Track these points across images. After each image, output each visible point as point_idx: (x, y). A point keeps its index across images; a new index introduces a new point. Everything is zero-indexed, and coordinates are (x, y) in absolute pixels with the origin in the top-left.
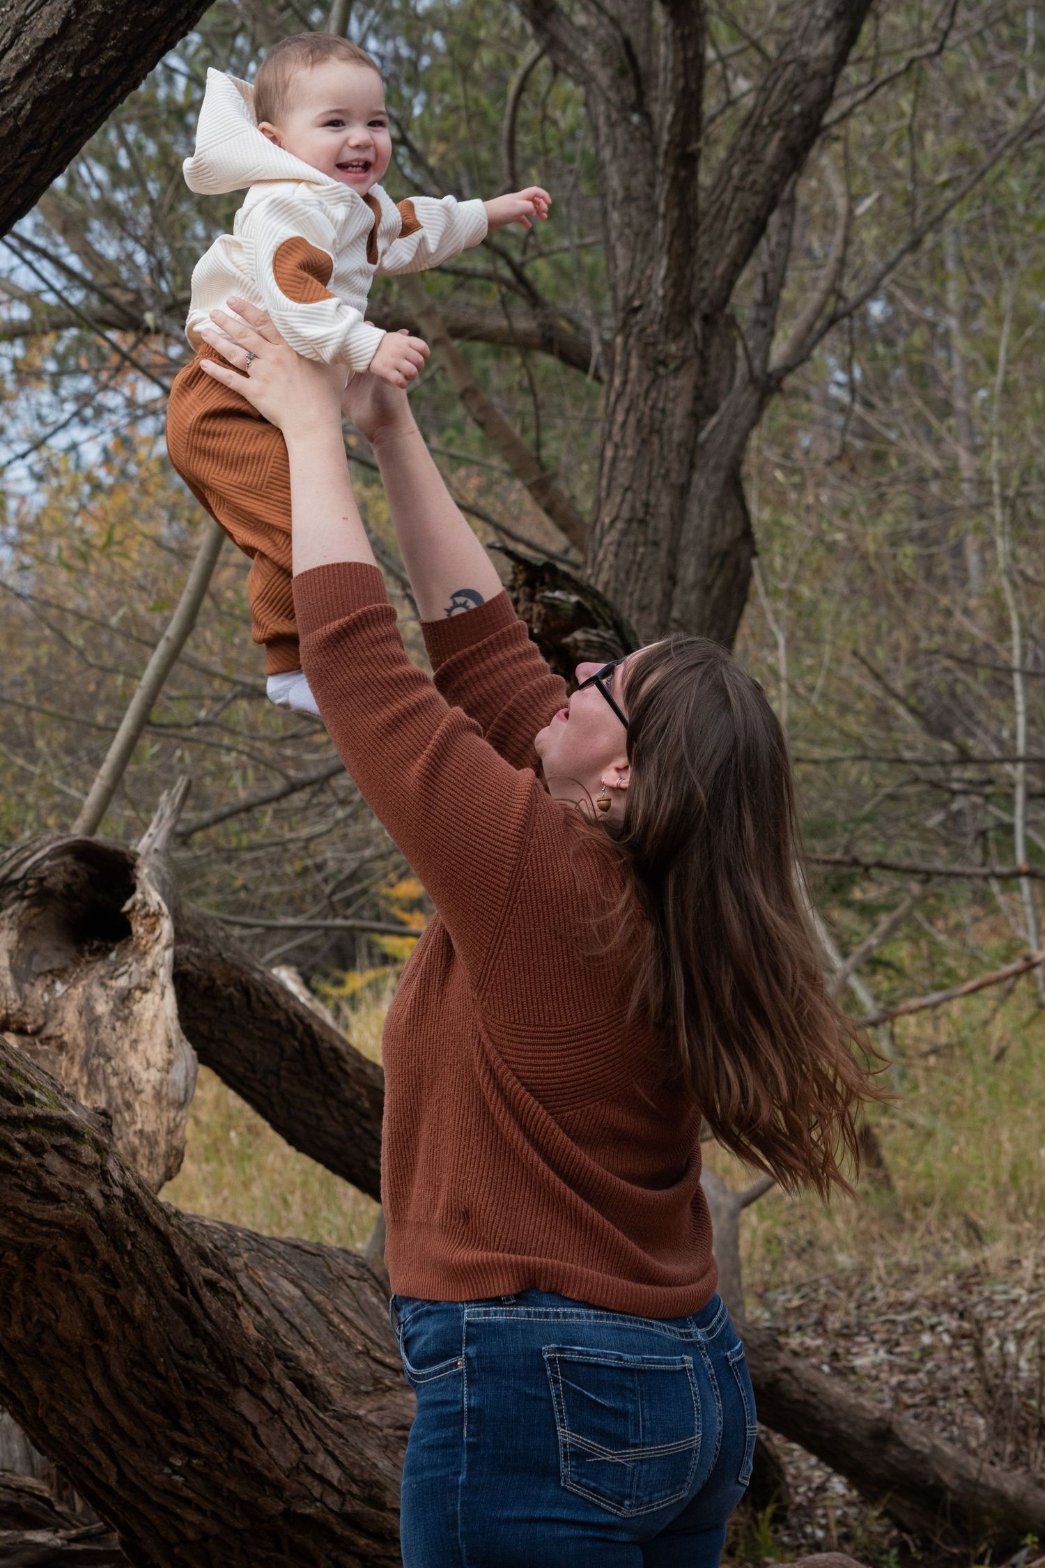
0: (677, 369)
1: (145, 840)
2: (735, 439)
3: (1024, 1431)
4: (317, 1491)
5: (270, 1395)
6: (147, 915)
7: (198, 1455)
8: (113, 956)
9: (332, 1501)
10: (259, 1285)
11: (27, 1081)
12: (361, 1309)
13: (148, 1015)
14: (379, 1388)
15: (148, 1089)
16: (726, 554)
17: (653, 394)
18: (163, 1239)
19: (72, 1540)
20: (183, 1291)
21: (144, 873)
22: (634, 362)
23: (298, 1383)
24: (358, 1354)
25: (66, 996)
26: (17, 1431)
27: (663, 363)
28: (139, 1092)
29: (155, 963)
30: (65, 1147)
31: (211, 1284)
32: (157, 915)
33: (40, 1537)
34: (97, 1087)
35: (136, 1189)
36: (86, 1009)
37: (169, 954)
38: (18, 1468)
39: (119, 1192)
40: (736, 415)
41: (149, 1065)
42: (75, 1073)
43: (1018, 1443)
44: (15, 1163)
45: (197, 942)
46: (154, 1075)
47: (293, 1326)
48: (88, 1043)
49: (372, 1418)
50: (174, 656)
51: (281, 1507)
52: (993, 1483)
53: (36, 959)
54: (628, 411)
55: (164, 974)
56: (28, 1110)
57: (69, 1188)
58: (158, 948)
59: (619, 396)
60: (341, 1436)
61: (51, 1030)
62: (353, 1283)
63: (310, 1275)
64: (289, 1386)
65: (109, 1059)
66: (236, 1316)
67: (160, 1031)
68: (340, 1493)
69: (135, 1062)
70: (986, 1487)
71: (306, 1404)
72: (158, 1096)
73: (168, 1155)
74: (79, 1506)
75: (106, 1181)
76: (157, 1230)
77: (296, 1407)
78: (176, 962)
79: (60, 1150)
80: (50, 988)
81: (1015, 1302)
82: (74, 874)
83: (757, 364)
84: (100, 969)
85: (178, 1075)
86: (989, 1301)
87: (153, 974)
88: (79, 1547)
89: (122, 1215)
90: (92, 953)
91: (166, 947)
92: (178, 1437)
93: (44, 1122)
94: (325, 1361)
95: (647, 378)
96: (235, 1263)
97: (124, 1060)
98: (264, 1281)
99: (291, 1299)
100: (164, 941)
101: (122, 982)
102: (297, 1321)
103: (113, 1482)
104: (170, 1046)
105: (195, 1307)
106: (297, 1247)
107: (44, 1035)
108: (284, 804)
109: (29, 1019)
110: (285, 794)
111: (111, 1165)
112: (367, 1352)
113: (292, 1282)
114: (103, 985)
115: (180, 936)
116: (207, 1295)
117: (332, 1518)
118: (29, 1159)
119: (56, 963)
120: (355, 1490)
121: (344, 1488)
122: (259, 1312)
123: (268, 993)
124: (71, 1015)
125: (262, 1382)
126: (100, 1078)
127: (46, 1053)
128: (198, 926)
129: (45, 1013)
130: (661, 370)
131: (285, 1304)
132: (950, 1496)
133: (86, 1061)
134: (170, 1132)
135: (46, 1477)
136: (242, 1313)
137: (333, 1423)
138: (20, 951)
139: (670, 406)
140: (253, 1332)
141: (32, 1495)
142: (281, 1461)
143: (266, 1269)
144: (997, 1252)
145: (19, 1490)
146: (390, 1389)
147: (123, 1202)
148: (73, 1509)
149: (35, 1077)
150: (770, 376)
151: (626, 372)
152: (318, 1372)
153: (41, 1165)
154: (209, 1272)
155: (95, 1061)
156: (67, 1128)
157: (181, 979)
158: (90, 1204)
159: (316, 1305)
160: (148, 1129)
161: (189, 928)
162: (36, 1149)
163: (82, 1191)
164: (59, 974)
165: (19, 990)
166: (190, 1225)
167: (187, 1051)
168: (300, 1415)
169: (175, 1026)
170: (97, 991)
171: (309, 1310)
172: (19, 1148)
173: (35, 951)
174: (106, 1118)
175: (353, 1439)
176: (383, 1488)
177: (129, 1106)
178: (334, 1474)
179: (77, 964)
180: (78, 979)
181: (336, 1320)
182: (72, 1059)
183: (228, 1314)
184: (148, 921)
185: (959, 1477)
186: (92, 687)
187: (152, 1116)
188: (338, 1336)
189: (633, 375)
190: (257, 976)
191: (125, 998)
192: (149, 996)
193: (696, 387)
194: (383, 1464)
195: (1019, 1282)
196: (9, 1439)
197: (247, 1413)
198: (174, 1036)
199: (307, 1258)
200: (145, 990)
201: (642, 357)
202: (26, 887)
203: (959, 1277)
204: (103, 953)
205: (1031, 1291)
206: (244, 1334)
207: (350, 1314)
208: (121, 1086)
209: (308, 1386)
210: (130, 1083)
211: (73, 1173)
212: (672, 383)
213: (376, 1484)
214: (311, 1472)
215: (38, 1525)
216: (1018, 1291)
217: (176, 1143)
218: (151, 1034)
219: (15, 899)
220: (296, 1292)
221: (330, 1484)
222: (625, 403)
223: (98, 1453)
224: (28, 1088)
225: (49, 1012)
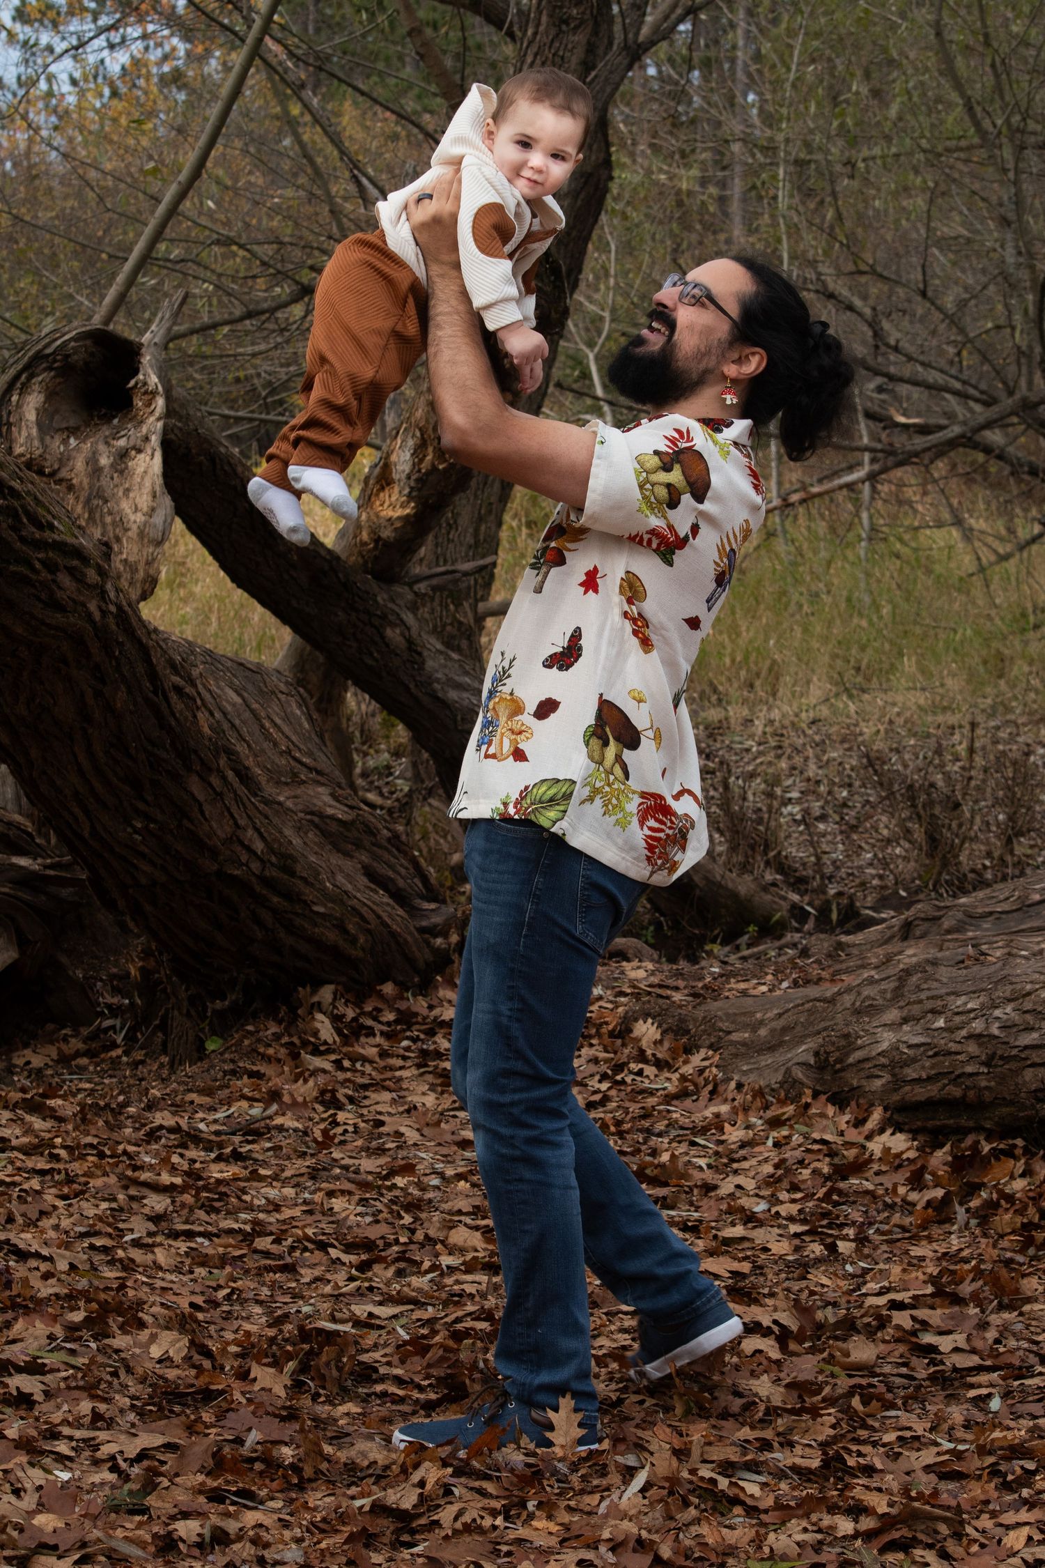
0: (576, 28)
1: (148, 335)
2: (608, 90)
3: (752, 847)
4: (244, 857)
5: (215, 781)
6: (146, 393)
7: (155, 821)
8: (116, 421)
9: (255, 866)
10: (210, 691)
11: (49, 512)
12: (287, 718)
13: (140, 470)
14: (296, 781)
15: (135, 527)
16: (591, 175)
17: (557, 44)
18: (144, 650)
19: (46, 867)
20: (155, 693)
21: (146, 359)
22: (544, 19)
23: (238, 773)
24: (282, 753)
25: (77, 449)
26: (10, 779)
27: (566, 22)
28: (127, 530)
29: (149, 431)
30: (75, 568)
31: (178, 690)
32: (154, 394)
33: (23, 862)
34: (95, 522)
35: (127, 608)
36: (92, 461)
37: (160, 425)
38: (9, 806)
39: (113, 609)
40: (611, 72)
41: (136, 510)
42: (79, 509)
43: (747, 856)
44: (34, 577)
45: (180, 419)
46: (139, 518)
47: (233, 726)
48: (91, 487)
49: (289, 804)
50: (173, 211)
51: (215, 867)
52: (730, 885)
53: (57, 417)
54: (536, 55)
55: (155, 440)
56: (49, 536)
57: (74, 601)
58: (152, 419)
59: (530, 43)
60: (267, 817)
61: (63, 474)
62: (283, 697)
63: (250, 687)
64: (230, 774)
65: (106, 501)
66: (195, 716)
67: (148, 483)
68: (262, 860)
69: (125, 506)
70: (726, 888)
71: (242, 791)
72: (141, 534)
73: (144, 581)
74: (53, 841)
75: (103, 599)
76: (140, 642)
77: (235, 792)
78: (166, 431)
79: (71, 571)
80: (65, 442)
81: (748, 750)
82: (92, 354)
83: (631, 36)
84: (106, 430)
85: (158, 519)
86: (730, 748)
87: (147, 439)
88: (52, 873)
89: (114, 627)
90: (100, 418)
91: (158, 419)
92: (141, 806)
93: (61, 547)
94: (256, 756)
95: (553, 32)
96: (195, 673)
97: (118, 504)
98: (214, 688)
99: (234, 705)
100: (157, 414)
101: (122, 443)
102: (237, 722)
103: (86, 834)
104: (154, 497)
105: (164, 706)
106: (241, 664)
107: (57, 477)
108: (239, 327)
109: (48, 464)
110: (241, 319)
111: (109, 586)
112: (289, 752)
113: (236, 691)
114: (107, 443)
115: (169, 413)
116: (174, 697)
117: (254, 879)
118: (45, 575)
119: (72, 423)
120: (274, 859)
121: (266, 858)
122: (212, 714)
123: (229, 464)
124: (80, 464)
125: (210, 770)
126: (98, 516)
127: (58, 492)
128: (182, 406)
129: (60, 460)
130: (564, 27)
131: (229, 708)
132: (698, 892)
133: (88, 501)
134: (148, 563)
135: (29, 816)
136: (200, 715)
137: (261, 806)
138: (45, 410)
139: (568, 54)
140: (206, 730)
141: (19, 829)
142: (219, 832)
143: (216, 679)
144: (736, 712)
145: (10, 824)
146: (304, 782)
147: (116, 617)
148: (49, 842)
149: (56, 509)
150: (639, 46)
151: (538, 25)
152: (250, 762)
153: (54, 581)
154: (176, 679)
155: (95, 502)
156: (78, 553)
157: (167, 446)
158: (89, 615)
159: (252, 711)
160: (131, 559)
161: (176, 406)
162: (52, 567)
163: (84, 605)
164: (73, 431)
165: (42, 440)
166: (165, 640)
167: (167, 501)
168: (237, 798)
169: (159, 481)
170: (101, 447)
171: (247, 714)
172: (38, 565)
173: (56, 411)
174: (106, 548)
175: (276, 820)
176: (295, 860)
177: (118, 540)
178: (259, 846)
179: (88, 425)
180: (87, 437)
181: (267, 725)
182: (77, 498)
183: (189, 715)
184: (146, 397)
185: (706, 878)
186: (100, 233)
187: (135, 550)
188: (268, 737)
189: (542, 28)
190: (222, 450)
191: (123, 455)
192: (142, 456)
193: (589, 43)
194: (296, 841)
195: (752, 736)
196: (4, 783)
197: (196, 793)
198: (158, 489)
199: (248, 673)
200: (139, 451)
201: (550, 16)
202: (55, 361)
203: (706, 728)
204: (108, 419)
205: (759, 744)
206: (200, 732)
207: (278, 721)
208: (114, 523)
209: (245, 776)
210: (121, 523)
211: (79, 591)
212: (571, 38)
213: (291, 857)
214: (241, 843)
215: (22, 853)
216: (750, 743)
217: (151, 572)
218: (141, 485)
219: (45, 370)
220: (238, 700)
221: (255, 854)
222: (534, 48)
223: (77, 810)
224: (49, 518)
225: (64, 460)
